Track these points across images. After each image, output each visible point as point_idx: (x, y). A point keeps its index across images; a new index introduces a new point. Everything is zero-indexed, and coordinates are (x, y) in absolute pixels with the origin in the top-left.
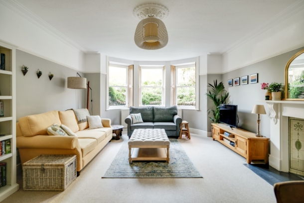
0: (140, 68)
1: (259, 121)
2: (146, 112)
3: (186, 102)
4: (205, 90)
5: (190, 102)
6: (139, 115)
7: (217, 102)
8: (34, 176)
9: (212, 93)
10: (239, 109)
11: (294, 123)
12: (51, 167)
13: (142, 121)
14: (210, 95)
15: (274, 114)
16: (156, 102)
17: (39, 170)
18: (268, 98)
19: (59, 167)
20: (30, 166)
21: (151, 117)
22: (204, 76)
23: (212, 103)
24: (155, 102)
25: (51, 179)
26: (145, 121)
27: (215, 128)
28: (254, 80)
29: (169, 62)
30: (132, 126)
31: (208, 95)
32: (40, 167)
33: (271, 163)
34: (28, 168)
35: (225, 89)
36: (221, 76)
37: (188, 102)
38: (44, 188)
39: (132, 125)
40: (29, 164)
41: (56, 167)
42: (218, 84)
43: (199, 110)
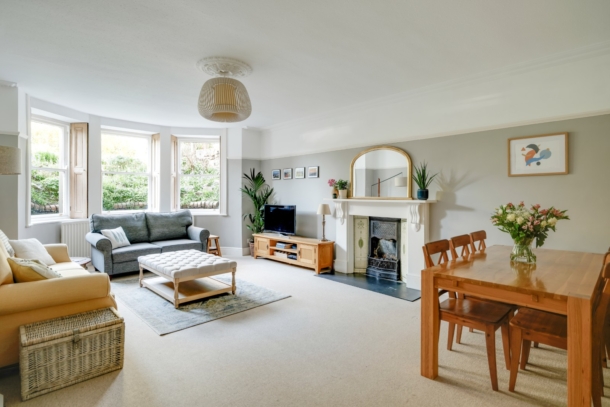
0: (99, 131)
1: (324, 223)
2: (132, 224)
3: (192, 203)
4: (238, 183)
5: (199, 203)
6: (119, 230)
7: (257, 201)
8: (54, 360)
9: (249, 188)
10: (298, 211)
11: (357, 221)
12: (95, 331)
13: (128, 242)
14: (246, 190)
15: (340, 214)
16: (128, 203)
17: (65, 346)
18: (335, 196)
19: (114, 327)
20: (43, 342)
21: (144, 233)
22: (235, 161)
23: (251, 202)
24: (124, 204)
25: (95, 355)
26: (133, 242)
27: (259, 239)
28: (314, 174)
29: (169, 128)
30: (117, 254)
31: (243, 191)
32: (70, 338)
33: (337, 268)
34: (37, 349)
35: (267, 182)
36: (260, 162)
37: (196, 203)
38: (77, 378)
39: (114, 252)
40: (39, 339)
41: (108, 328)
42: (256, 175)
43: (227, 216)
